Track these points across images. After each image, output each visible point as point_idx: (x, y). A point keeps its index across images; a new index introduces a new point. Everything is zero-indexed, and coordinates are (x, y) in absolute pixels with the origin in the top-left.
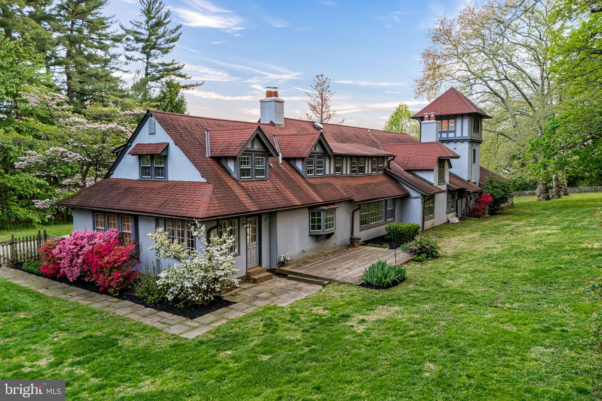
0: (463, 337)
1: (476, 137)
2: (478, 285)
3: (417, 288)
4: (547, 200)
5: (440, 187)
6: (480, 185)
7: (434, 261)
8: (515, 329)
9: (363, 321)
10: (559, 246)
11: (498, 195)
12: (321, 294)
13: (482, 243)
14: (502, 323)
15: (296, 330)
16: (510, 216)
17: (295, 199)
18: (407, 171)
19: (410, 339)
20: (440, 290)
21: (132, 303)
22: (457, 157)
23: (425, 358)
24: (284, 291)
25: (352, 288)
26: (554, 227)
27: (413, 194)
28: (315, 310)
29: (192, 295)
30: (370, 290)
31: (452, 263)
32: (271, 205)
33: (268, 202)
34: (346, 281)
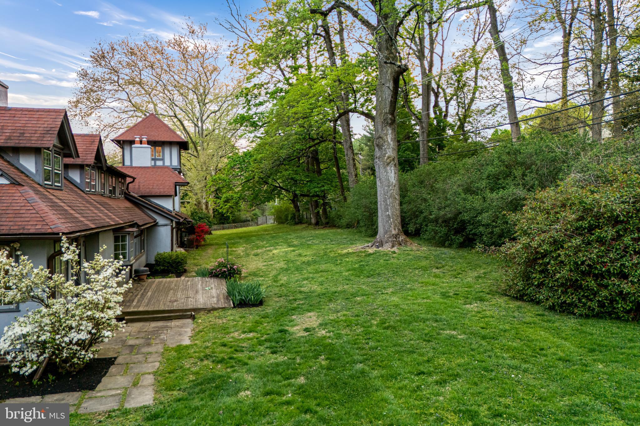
9: (309, 329)
27: (161, 221)
34: (215, 306)
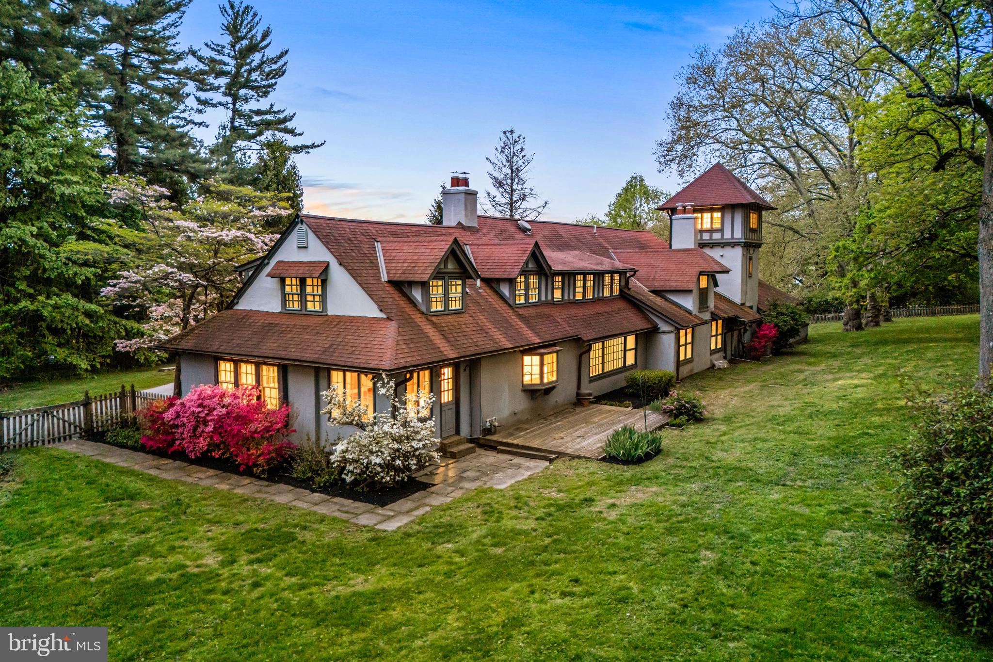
0: (744, 521)
1: (753, 238)
2: (760, 458)
3: (679, 463)
4: (857, 330)
5: (701, 315)
6: (759, 310)
7: (697, 426)
8: (807, 511)
9: (614, 505)
10: (868, 404)
11: (785, 326)
12: (549, 472)
13: (763, 399)
14: (792, 504)
15: (527, 518)
16: (802, 357)
17: (504, 339)
18: (653, 292)
19: (678, 525)
20: (710, 465)
21: (291, 488)
22: (727, 271)
23: (700, 546)
24: (496, 469)
25: (590, 464)
26: (864, 375)
27: (663, 327)
28: (545, 493)
29: (382, 474)
30: (616, 466)
31: (723, 428)
32: (473, 350)
33: (469, 345)
34: (582, 454)
